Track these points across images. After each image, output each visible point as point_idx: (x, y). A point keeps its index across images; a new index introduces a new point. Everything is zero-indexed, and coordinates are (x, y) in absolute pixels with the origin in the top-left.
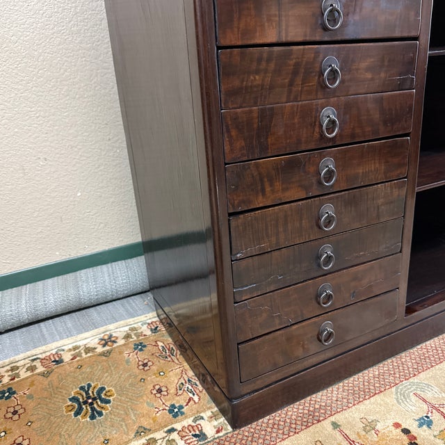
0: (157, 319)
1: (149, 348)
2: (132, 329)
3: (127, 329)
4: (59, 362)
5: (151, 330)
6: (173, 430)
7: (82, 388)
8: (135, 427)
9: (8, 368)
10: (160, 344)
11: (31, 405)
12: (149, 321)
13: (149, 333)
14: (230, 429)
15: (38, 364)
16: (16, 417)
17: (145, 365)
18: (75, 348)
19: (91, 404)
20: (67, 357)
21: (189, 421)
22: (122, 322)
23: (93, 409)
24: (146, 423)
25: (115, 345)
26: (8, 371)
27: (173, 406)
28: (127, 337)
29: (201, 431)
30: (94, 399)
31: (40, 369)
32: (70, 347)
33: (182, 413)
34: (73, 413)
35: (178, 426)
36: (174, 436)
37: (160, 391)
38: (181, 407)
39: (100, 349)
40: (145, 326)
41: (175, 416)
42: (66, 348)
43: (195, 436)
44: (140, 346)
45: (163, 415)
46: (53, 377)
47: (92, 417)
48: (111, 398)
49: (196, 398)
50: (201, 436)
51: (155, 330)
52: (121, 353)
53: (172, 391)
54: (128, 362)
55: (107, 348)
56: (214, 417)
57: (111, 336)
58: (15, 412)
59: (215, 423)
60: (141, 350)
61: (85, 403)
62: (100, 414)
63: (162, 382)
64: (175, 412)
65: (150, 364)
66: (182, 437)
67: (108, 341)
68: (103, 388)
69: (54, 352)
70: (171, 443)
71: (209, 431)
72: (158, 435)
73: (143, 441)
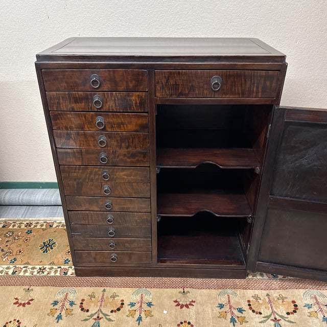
4: (51, 226)
6: (60, 267)
7: (50, 240)
8: (52, 261)
9: (36, 222)
11: (32, 239)
14: (75, 275)
15: (45, 224)
16: (26, 242)
20: (55, 225)
21: (67, 267)
23: (46, 249)
24: (56, 262)
27: (68, 259)
29: (67, 272)
30: (46, 246)
31: (44, 227)
32: (59, 221)
33: (68, 263)
34: (40, 248)
35: (62, 267)
36: (59, 270)
37: (68, 252)
41: (65, 263)
42: (57, 221)
43: (64, 272)
45: (62, 261)
46: (45, 231)
47: (44, 252)
48: (54, 248)
50: (66, 273)
58: (27, 240)
62: (47, 252)
68: (55, 243)
69: (53, 221)
70: (56, 271)
71: (69, 273)
72: (55, 267)
73: (50, 267)
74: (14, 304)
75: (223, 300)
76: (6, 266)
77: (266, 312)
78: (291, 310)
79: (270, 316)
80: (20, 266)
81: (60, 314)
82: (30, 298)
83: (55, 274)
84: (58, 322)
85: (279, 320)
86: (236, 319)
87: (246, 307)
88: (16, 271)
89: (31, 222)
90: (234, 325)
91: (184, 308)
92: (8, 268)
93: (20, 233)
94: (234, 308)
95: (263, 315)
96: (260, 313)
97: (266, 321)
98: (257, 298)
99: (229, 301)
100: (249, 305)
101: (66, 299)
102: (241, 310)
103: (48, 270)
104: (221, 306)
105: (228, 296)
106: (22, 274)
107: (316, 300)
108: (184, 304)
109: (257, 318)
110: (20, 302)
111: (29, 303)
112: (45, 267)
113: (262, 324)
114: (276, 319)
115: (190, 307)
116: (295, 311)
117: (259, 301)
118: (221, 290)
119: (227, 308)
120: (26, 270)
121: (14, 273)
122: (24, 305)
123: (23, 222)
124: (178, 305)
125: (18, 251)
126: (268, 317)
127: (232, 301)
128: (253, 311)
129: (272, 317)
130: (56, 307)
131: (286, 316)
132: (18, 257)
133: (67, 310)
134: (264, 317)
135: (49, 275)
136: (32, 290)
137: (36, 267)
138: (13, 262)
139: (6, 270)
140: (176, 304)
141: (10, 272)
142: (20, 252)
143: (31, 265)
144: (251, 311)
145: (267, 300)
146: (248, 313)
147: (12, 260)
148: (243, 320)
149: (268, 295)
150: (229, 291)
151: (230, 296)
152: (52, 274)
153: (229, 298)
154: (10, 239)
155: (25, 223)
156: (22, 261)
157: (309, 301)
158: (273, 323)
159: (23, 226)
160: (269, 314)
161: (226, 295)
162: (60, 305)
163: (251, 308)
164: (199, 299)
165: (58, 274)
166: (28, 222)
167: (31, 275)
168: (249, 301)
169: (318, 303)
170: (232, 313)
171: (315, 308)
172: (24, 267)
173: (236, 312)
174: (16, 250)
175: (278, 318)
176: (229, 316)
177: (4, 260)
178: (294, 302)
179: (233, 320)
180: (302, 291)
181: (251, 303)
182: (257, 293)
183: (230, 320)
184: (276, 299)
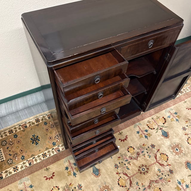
1: (48, 124)
2: (44, 117)
3: (42, 117)
4: (26, 127)
5: (48, 118)
6: (53, 149)
7: (33, 136)
8: (46, 148)
9: (14, 128)
10: (51, 123)
11: (22, 140)
12: (48, 114)
13: (47, 119)
14: (65, 149)
15: (21, 127)
16: (19, 143)
17: (47, 130)
18: (30, 122)
19: (36, 141)
20: (28, 125)
21: (57, 147)
22: (40, 114)
23: (36, 142)
24: (48, 147)
25: (40, 122)
26: (14, 129)
27: (53, 142)
28: (42, 120)
29: (59, 149)
30: (36, 139)
31: (22, 129)
33: (55, 145)
34: (32, 143)
35: (54, 148)
36: (54, 150)
37: (51, 138)
38: (55, 143)
39: (36, 124)
40: (47, 116)
41: (54, 145)
42: (27, 122)
43: (58, 150)
44: (46, 123)
45: (51, 145)
46: (26, 132)
47: (36, 145)
48: (40, 139)
49: (58, 141)
50: (59, 151)
51: (49, 118)
52: (41, 125)
53: (53, 138)
54: (43, 128)
55: (38, 123)
56: (62, 146)
57: (38, 119)
58: (19, 142)
59: (62, 147)
60: (46, 125)
61: (34, 140)
62: (38, 144)
63: (51, 135)
64: (54, 144)
65: (48, 129)
66: (55, 151)
67: (37, 121)
68: (38, 136)
69: (24, 123)
70: (53, 152)
71: (61, 149)
72: (50, 150)
73: (47, 151)
74: (46, 180)
75: (137, 129)
76: (22, 163)
77: (156, 127)
78: (164, 122)
79: (158, 128)
80: (30, 159)
81: (74, 172)
82: (52, 173)
83: (54, 154)
84: (76, 177)
85: (162, 128)
86: (147, 136)
87: (148, 129)
88: (31, 163)
89: (11, 129)
90: (147, 139)
91: (125, 141)
92: (24, 163)
93: (10, 140)
94: (144, 131)
95: (155, 129)
96: (154, 129)
97: (157, 131)
98: (149, 122)
99: (140, 129)
100: (148, 127)
101: (70, 164)
102: (146, 131)
103: (48, 153)
104: (138, 132)
105: (138, 126)
106: (35, 163)
107: (170, 112)
108: (124, 139)
109: (154, 131)
110: (48, 177)
111: (54, 176)
112: (45, 152)
113: (157, 133)
114: (160, 128)
115: (127, 139)
116: (165, 122)
117: (151, 123)
118: (134, 125)
119: (141, 133)
120: (35, 159)
121: (30, 164)
122: (52, 178)
123: (6, 131)
124: (122, 141)
125: (21, 151)
126: (157, 129)
127: (141, 128)
128: (151, 129)
129: (159, 128)
130: (69, 170)
131: (163, 125)
132: (24, 154)
133: (75, 168)
134: (156, 130)
135: (51, 156)
136: (49, 168)
137: (40, 155)
138: (24, 159)
139: (24, 165)
140: (120, 140)
141: (28, 165)
142: (22, 151)
143: (36, 155)
144: (150, 129)
145: (154, 121)
146: (150, 131)
147: (21, 158)
148: (150, 135)
149: (152, 119)
150: (137, 124)
151: (139, 126)
152: (52, 155)
153: (139, 127)
154: (8, 145)
155: (7, 131)
156: (28, 156)
157: (168, 114)
158: (160, 131)
159: (8, 134)
160: (157, 127)
161: (137, 126)
162: (70, 168)
163: (150, 128)
164: (128, 134)
165: (55, 153)
166: (9, 130)
167: (41, 161)
168: (147, 125)
169: (171, 114)
170: (144, 134)
171: (172, 117)
172: (33, 158)
173: (145, 132)
174: (18, 151)
175: (161, 127)
176: (144, 136)
177: (17, 160)
178: (163, 117)
179: (146, 137)
180: (164, 111)
181: (148, 126)
182: (148, 120)
183: (145, 137)
184: (156, 119)
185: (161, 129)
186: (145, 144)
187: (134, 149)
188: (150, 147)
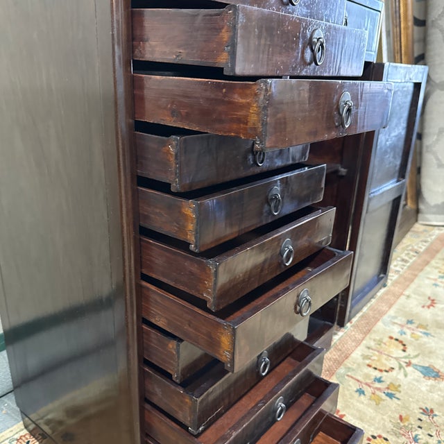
0: (25, 432)
12: (17, 436)
75: (352, 384)
77: (394, 364)
78: (402, 347)
79: (400, 364)
85: (410, 362)
86: (390, 391)
87: (377, 374)
90: (398, 399)
94: (372, 383)
95: (397, 369)
96: (393, 368)
97: (405, 371)
98: (365, 357)
99: (358, 381)
100: (376, 369)
102: (379, 380)
104: (361, 392)
105: (348, 376)
107: (396, 324)
109: (398, 375)
113: (408, 377)
114: (406, 363)
117: (373, 358)
119: (368, 391)
126: (401, 367)
127: (359, 378)
128: (387, 371)
129: (404, 365)
131: (406, 354)
134: (400, 369)
144: (385, 373)
145: (377, 353)
146: (387, 377)
148: (396, 387)
149: (368, 348)
150: (341, 371)
151: (349, 374)
153: (352, 377)
157: (396, 329)
158: (411, 368)
161: (346, 377)
163: (381, 371)
168: (369, 366)
169: (402, 326)
170: (379, 389)
171: (408, 331)
173: (377, 385)
175: (407, 360)
176: (383, 396)
178: (391, 338)
179: (390, 396)
180: (380, 324)
181: (374, 366)
182: (360, 354)
183: (388, 398)
184: (378, 346)
185: (409, 364)
186: (404, 415)
187: (386, 440)
188: (424, 417)
